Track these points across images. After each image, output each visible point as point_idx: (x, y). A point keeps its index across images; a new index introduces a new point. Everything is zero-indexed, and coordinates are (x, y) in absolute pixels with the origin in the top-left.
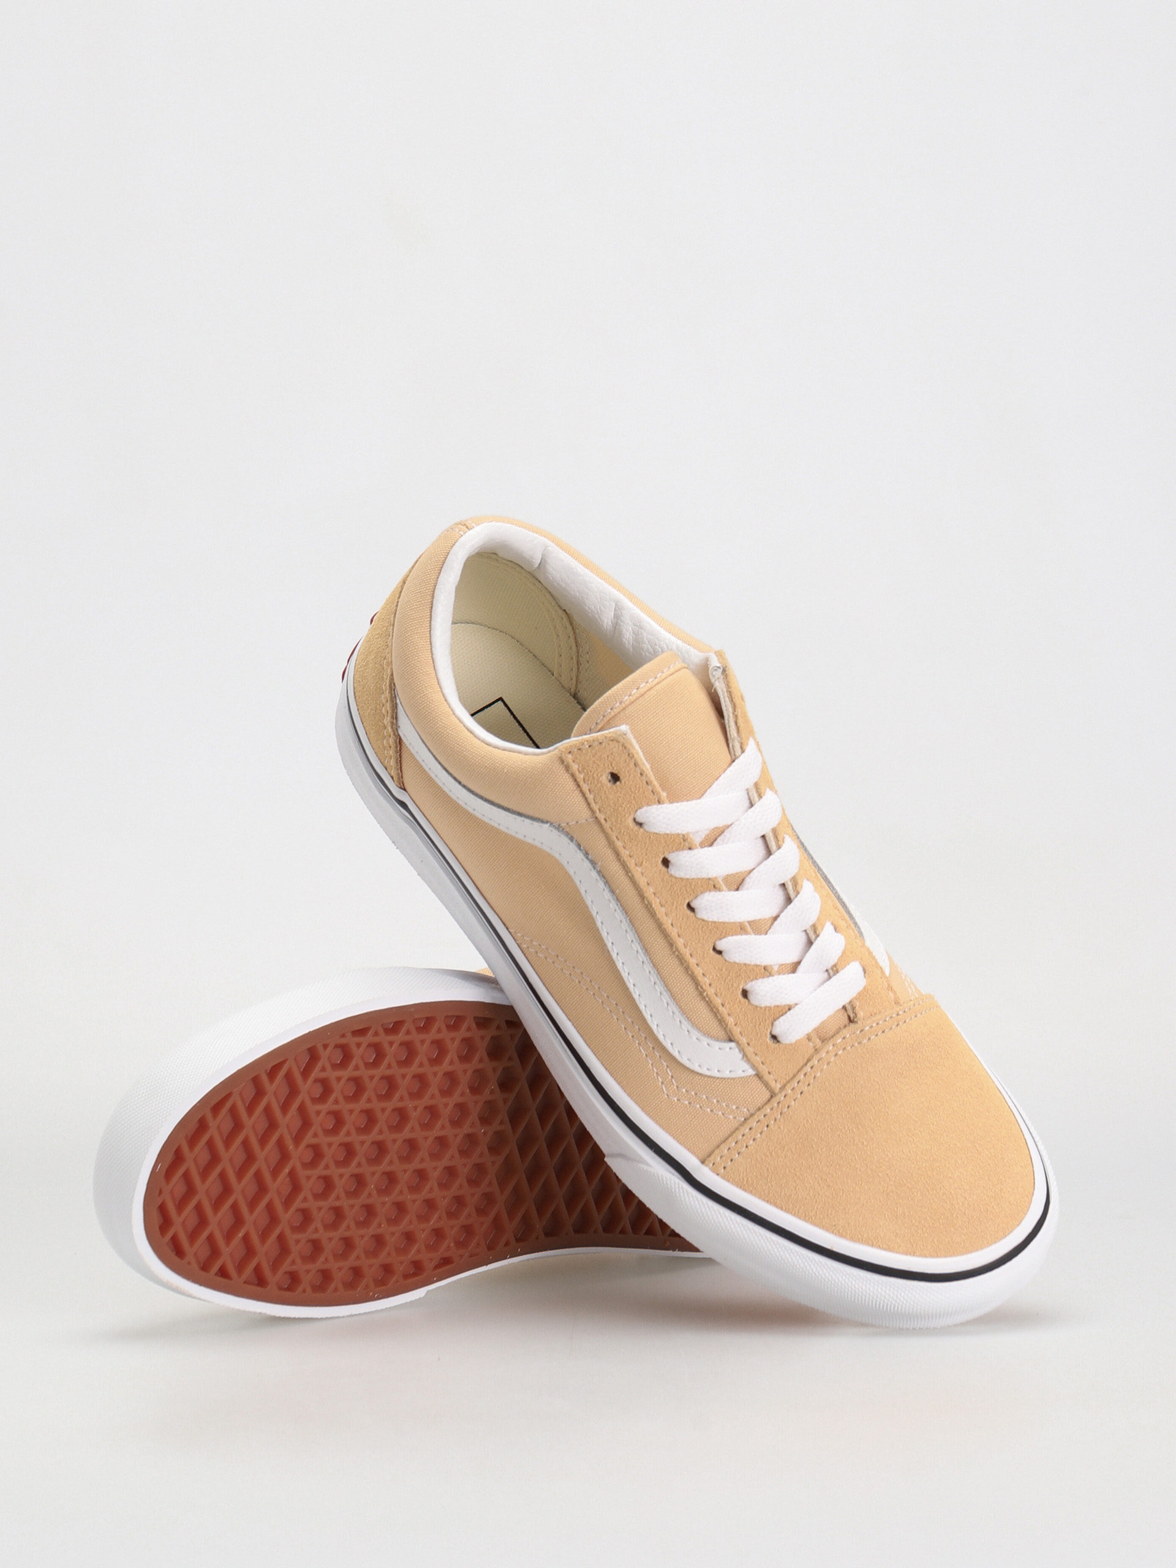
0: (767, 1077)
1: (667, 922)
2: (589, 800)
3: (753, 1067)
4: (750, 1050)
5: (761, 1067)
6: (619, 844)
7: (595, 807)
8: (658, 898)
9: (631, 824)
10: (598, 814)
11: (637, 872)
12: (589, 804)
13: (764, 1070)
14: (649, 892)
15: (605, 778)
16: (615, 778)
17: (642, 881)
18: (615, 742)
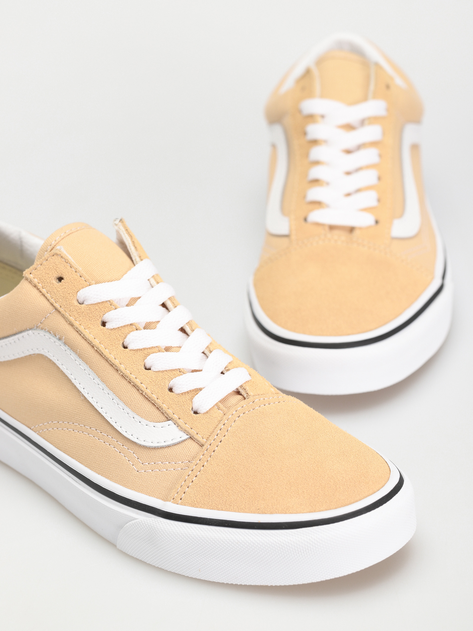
0: (196, 437)
1: (111, 357)
2: (48, 298)
3: (185, 431)
4: (181, 422)
5: (191, 431)
6: (72, 319)
7: (52, 301)
8: (102, 344)
9: (76, 303)
10: (55, 304)
11: (86, 333)
12: (48, 300)
13: (193, 432)
14: (96, 342)
15: (55, 282)
16: (60, 279)
17: (90, 337)
18: (55, 256)
